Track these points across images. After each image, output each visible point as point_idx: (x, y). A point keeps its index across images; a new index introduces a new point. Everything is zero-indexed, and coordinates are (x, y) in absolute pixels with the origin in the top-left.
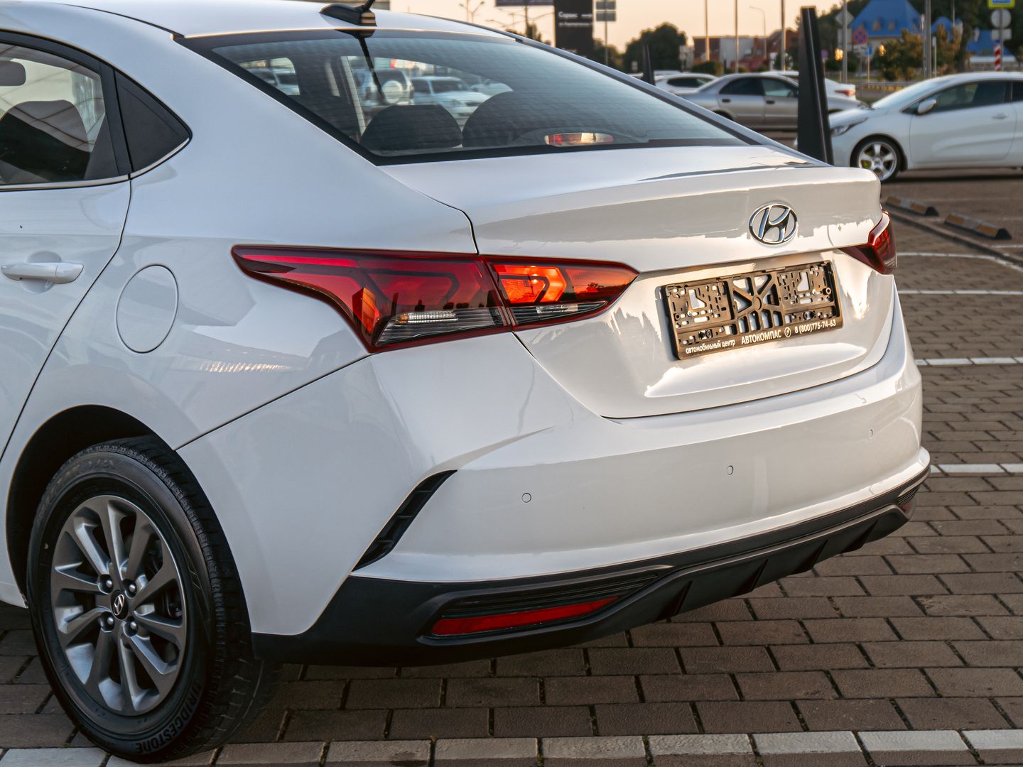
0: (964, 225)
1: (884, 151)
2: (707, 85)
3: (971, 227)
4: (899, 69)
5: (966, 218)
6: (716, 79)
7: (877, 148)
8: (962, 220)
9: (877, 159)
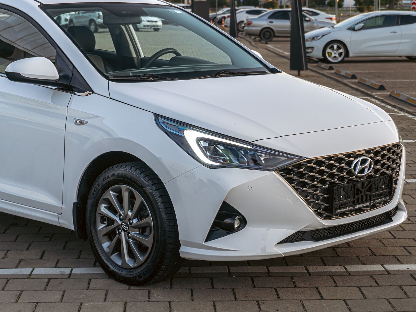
0: (366, 83)
1: (339, 48)
2: (265, 13)
3: (369, 84)
4: (366, 6)
5: (367, 80)
6: (268, 11)
7: (335, 47)
8: (365, 81)
9: (335, 52)
